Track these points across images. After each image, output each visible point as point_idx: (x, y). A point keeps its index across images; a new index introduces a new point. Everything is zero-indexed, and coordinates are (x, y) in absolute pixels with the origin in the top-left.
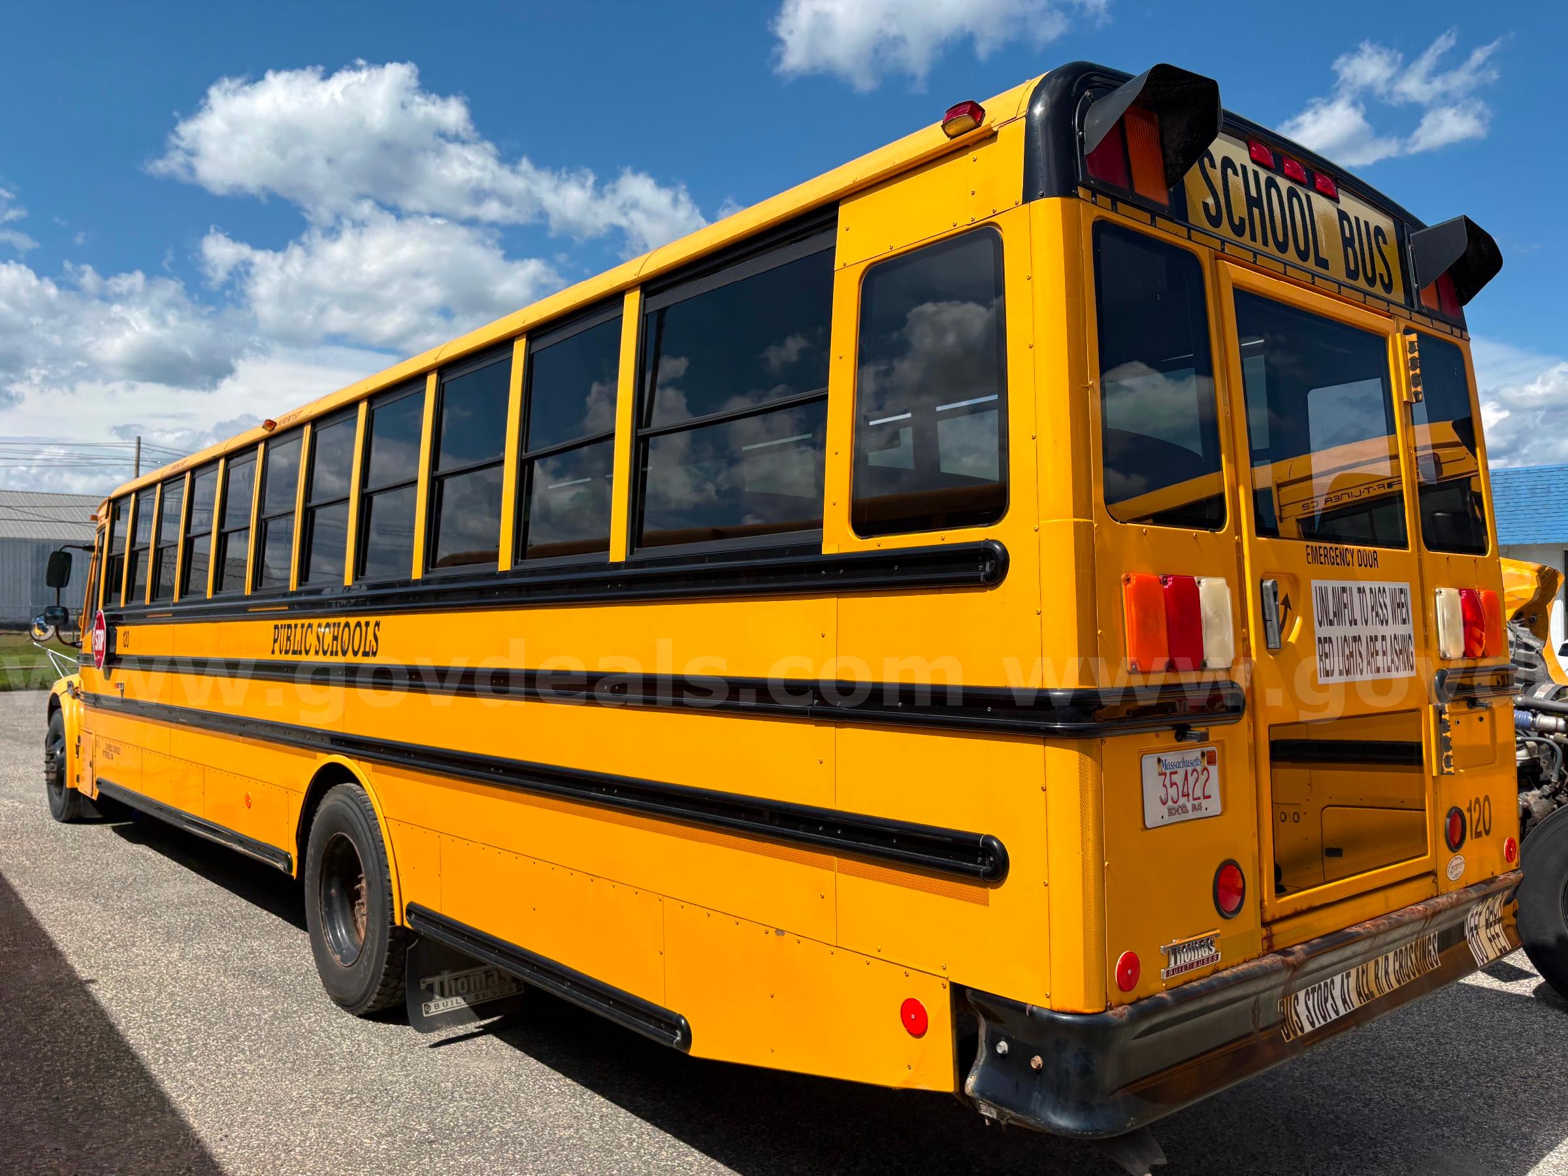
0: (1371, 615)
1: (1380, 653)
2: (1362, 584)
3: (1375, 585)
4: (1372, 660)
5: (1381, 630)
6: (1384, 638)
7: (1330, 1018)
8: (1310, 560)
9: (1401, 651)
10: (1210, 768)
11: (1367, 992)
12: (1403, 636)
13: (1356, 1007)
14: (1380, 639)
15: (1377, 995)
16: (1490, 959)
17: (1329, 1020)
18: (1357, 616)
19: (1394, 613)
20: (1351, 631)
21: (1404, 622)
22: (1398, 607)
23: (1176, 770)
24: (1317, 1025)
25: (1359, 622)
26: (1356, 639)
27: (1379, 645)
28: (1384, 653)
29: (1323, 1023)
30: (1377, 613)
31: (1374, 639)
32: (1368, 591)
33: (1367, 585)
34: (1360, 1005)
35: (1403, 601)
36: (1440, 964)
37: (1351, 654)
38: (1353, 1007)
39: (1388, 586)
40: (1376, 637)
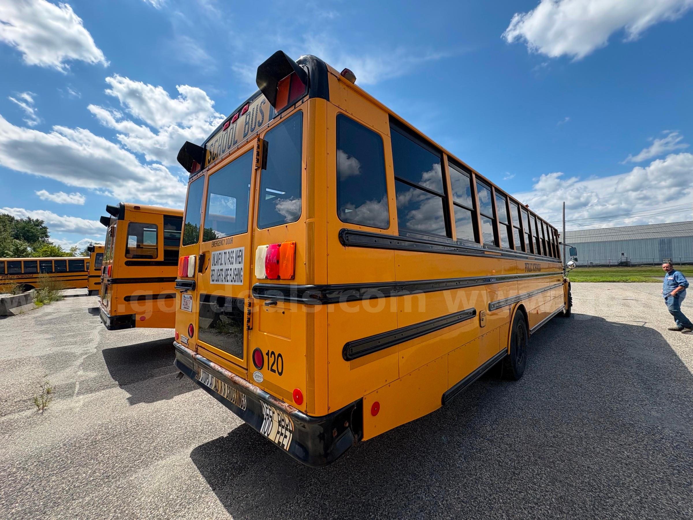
0: (227, 261)
1: (229, 275)
2: (225, 251)
3: (230, 250)
4: (226, 278)
5: (230, 266)
6: (231, 269)
9: (237, 274)
12: (238, 269)
14: (229, 270)
15: (219, 393)
18: (223, 262)
19: (236, 259)
20: (220, 267)
21: (240, 263)
22: (238, 257)
24: (203, 382)
25: (223, 264)
26: (222, 270)
27: (229, 272)
28: (230, 275)
30: (230, 261)
31: (227, 270)
32: (227, 253)
33: (227, 251)
35: (240, 254)
36: (245, 409)
37: (220, 275)
39: (235, 250)
40: (228, 269)
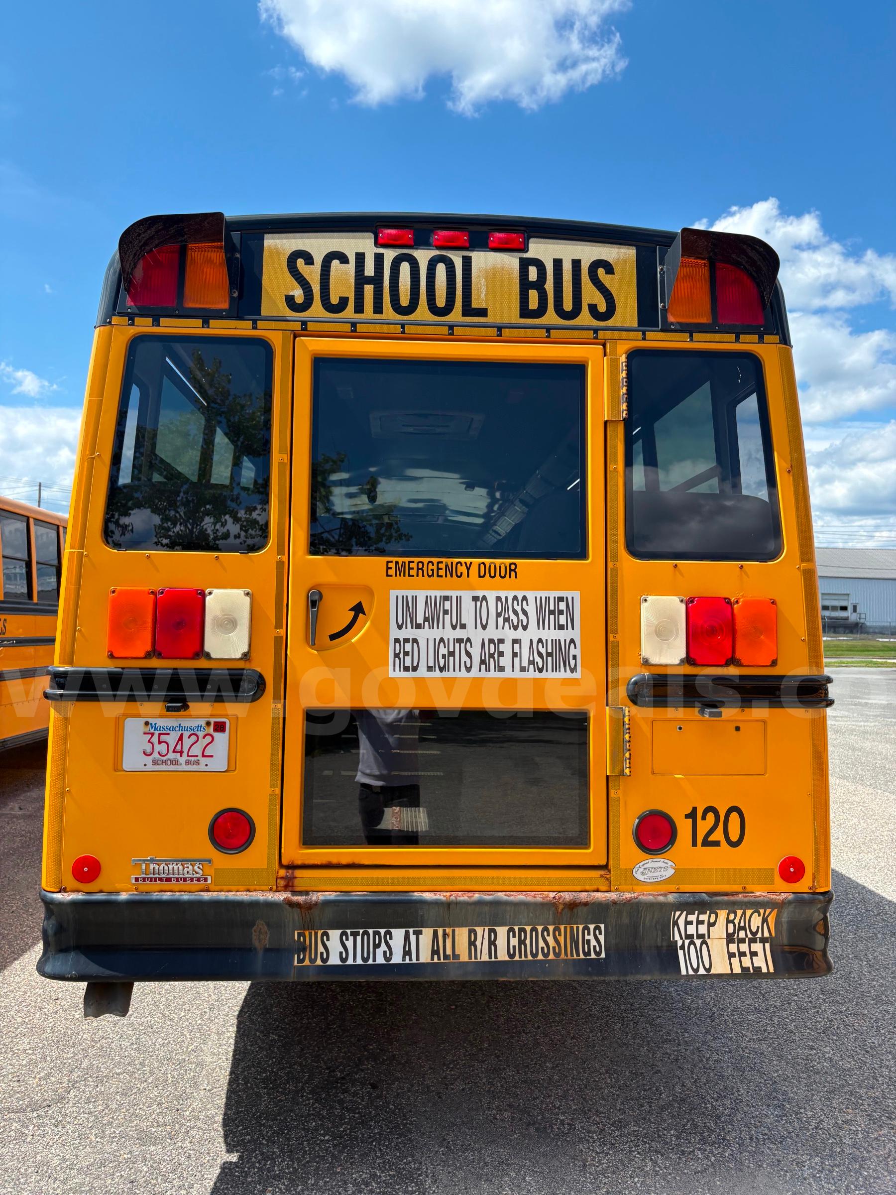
0: (493, 620)
1: (509, 655)
2: (481, 593)
3: (508, 594)
5: (510, 634)
6: (517, 641)
7: (374, 960)
8: (391, 572)
9: (549, 654)
10: (217, 735)
11: (449, 951)
12: (557, 641)
13: (422, 960)
14: (507, 641)
16: (713, 972)
17: (371, 962)
18: (468, 622)
19: (541, 619)
20: (453, 634)
21: (562, 627)
22: (553, 613)
23: (169, 732)
24: (350, 961)
25: (470, 626)
26: (462, 641)
27: (504, 648)
28: (515, 655)
29: (359, 961)
31: (497, 642)
32: (491, 599)
34: (429, 961)
35: (563, 608)
36: (603, 955)
37: (451, 653)
38: (418, 959)
40: (500, 640)
